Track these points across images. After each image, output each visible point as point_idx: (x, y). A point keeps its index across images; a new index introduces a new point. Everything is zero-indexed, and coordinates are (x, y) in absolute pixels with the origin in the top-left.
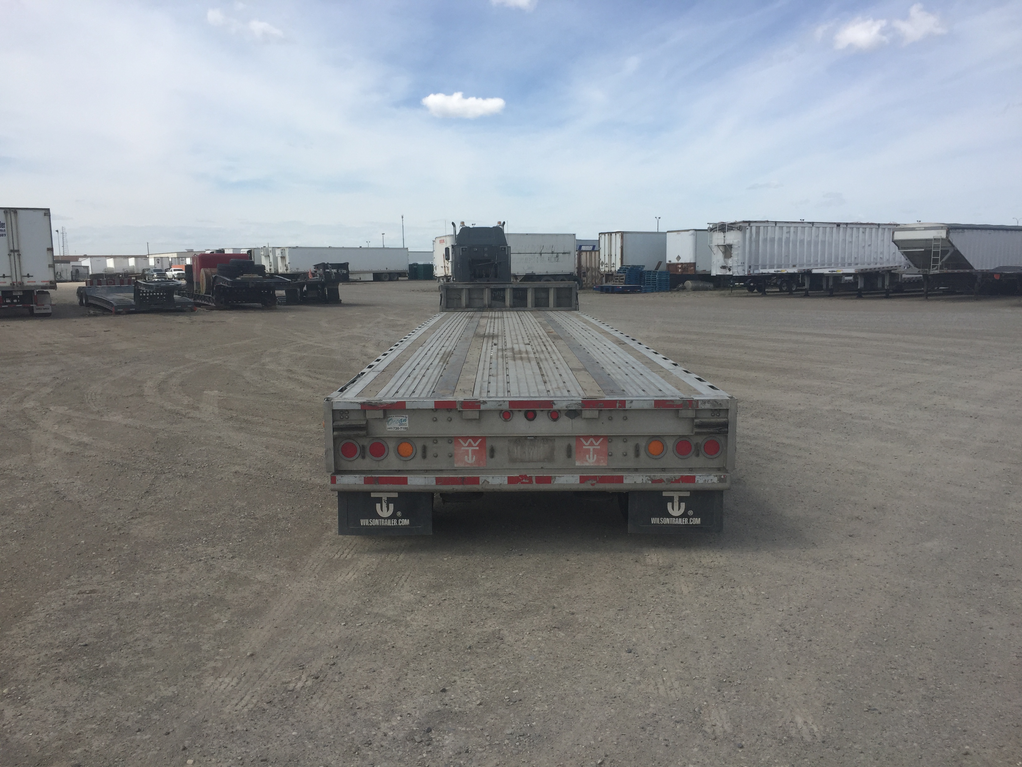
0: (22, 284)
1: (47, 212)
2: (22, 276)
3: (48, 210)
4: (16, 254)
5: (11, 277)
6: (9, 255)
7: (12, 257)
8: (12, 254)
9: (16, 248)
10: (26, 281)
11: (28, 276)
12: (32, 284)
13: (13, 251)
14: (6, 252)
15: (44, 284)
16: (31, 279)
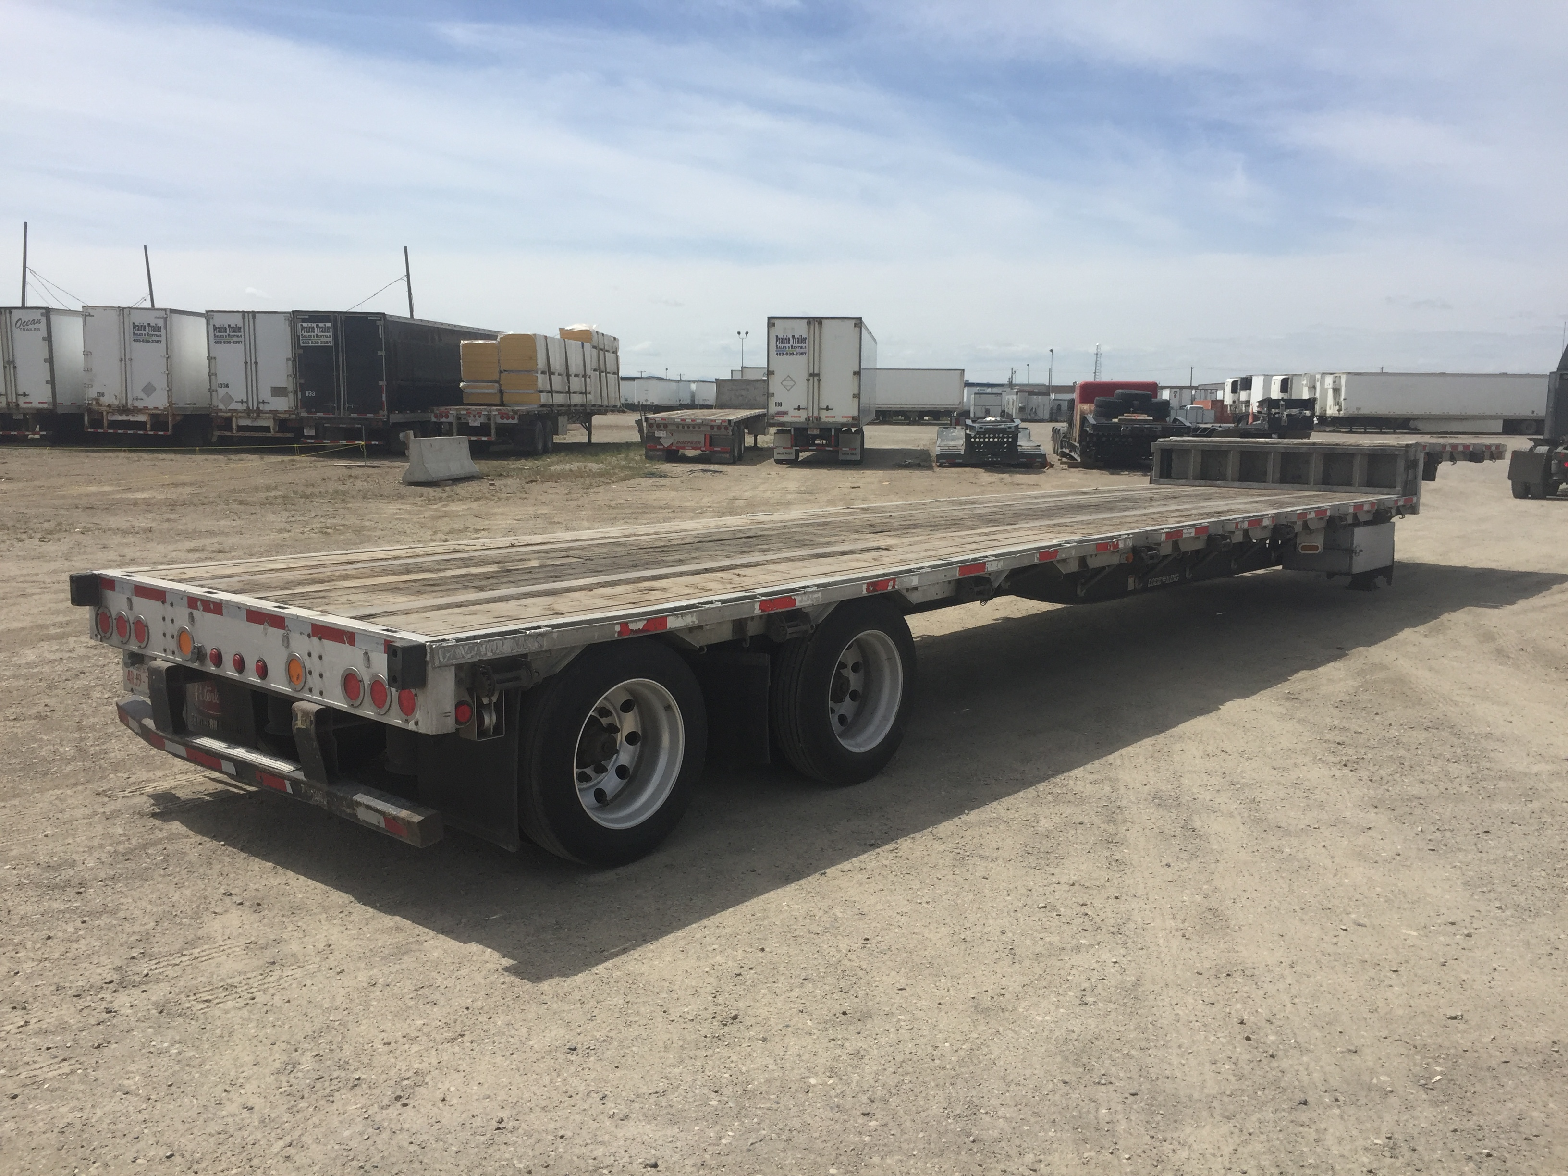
0: (818, 419)
1: (858, 322)
2: (820, 409)
3: (860, 318)
4: (816, 378)
5: (807, 409)
6: (808, 380)
7: (811, 382)
8: (811, 378)
9: (816, 372)
10: (825, 417)
11: (827, 409)
12: (831, 420)
13: (813, 375)
14: (806, 376)
15: (845, 420)
16: (830, 413)
